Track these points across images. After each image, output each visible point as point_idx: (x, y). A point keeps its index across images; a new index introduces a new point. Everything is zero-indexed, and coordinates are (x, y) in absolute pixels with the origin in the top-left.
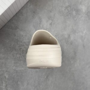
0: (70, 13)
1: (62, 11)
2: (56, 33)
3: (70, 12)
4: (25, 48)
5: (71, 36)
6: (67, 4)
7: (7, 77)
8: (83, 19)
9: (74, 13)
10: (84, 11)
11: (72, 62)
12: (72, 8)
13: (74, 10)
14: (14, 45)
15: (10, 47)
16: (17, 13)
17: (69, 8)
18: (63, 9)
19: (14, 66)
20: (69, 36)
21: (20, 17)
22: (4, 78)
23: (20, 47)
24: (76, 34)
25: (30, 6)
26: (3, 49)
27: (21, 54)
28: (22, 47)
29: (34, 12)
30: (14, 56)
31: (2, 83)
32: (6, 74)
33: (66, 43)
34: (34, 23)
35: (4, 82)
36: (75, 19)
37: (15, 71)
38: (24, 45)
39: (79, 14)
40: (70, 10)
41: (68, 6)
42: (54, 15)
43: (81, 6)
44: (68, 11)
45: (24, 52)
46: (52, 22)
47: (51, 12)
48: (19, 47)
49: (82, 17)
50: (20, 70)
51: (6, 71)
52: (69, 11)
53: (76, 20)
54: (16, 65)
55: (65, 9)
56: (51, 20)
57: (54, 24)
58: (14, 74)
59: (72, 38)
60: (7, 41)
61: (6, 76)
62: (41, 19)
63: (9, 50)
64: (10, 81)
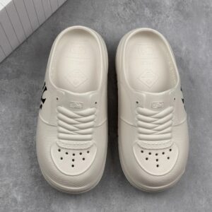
0: (137, 15)
1: (119, 15)
3: (138, 13)
7: (19, 198)
8: (172, 21)
9: (147, 11)
12: (138, 3)
13: (144, 6)
14: (21, 116)
15: (13, 120)
17: (133, 4)
18: (121, 9)
22: (13, 204)
32: (16, 191)
37: (37, 180)
39: (160, 13)
40: (135, 8)
44: (132, 12)
49: (168, 17)
51: (15, 185)
52: (134, 12)
55: (124, 9)
60: (3, 110)
61: (15, 196)
63: (11, 129)
64: (29, 209)
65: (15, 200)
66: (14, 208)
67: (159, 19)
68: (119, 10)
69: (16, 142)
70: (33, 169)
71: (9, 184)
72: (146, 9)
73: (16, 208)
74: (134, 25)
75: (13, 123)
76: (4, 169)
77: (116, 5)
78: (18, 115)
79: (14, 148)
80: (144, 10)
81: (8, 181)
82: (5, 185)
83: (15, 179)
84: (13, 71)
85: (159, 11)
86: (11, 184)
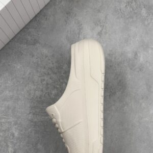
1: (120, 10)
2: (111, 49)
3: (136, 11)
4: (50, 78)
5: (139, 55)
7: (16, 134)
9: (144, 12)
11: (143, 104)
12: (138, 3)
13: (143, 6)
14: (30, 74)
15: (24, 76)
16: (36, 16)
17: (134, 3)
18: (123, 6)
19: (30, 113)
20: (136, 54)
21: (42, 22)
22: (11, 137)
24: (150, 51)
25: (61, 2)
26: (9, 82)
27: (44, 89)
29: (68, 13)
30: (30, 94)
32: (15, 128)
33: (131, 69)
34: (68, 31)
35: (10, 145)
36: (146, 23)
37: (32, 124)
38: (48, 74)
40: (135, 7)
42: (106, 17)
44: (131, 10)
45: (49, 86)
46: (102, 30)
47: (99, 11)
48: (40, 77)
50: (42, 121)
51: (16, 124)
52: (133, 10)
53: (149, 24)
54: (34, 111)
55: (126, 6)
56: (101, 26)
57: (106, 33)
58: (30, 130)
59: (141, 59)
60: (18, 67)
61: (14, 132)
62: (81, 24)
63: (21, 82)
64: (22, 143)
65: (13, 135)
66: (11, 141)
67: (151, 19)
69: (23, 93)
70: (30, 115)
71: (11, 122)
72: (143, 9)
73: (13, 140)
75: (23, 78)
76: (10, 110)
77: (120, 2)
78: (28, 73)
79: (20, 97)
80: (141, 10)
81: (12, 119)
82: (8, 122)
83: (16, 119)
84: (32, 40)
86: (13, 123)
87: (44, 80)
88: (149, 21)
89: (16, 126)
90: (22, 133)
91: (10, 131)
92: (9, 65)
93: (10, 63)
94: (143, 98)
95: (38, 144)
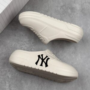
0: (65, 12)
1: (58, 10)
3: (65, 11)
4: (25, 46)
6: (62, 4)
7: (10, 76)
9: (69, 11)
10: (78, 9)
11: (73, 56)
12: (66, 7)
13: (69, 8)
14: (15, 45)
15: (12, 46)
17: (64, 7)
18: (59, 9)
22: (7, 78)
23: (21, 47)
25: (28, 8)
26: (4, 50)
28: (23, 47)
31: (6, 83)
32: (9, 73)
36: (71, 16)
38: (24, 44)
41: (63, 5)
43: (74, 4)
44: (63, 10)
47: (47, 12)
49: (77, 14)
55: (61, 9)
60: (8, 42)
61: (9, 75)
63: (10, 49)
64: (13, 81)
67: (73, 14)
68: (58, 9)
72: (69, 10)
73: (8, 80)
74: (64, 15)
76: (6, 64)
77: (57, 7)
80: (68, 10)
81: (7, 69)
82: (5, 71)
83: (9, 69)
85: (74, 11)
86: (8, 71)
87: (22, 48)
88: (72, 15)
89: (9, 72)
90: (13, 75)
91: (7, 75)
92: (3, 41)
93: (4, 40)
94: (73, 53)
95: (22, 81)
